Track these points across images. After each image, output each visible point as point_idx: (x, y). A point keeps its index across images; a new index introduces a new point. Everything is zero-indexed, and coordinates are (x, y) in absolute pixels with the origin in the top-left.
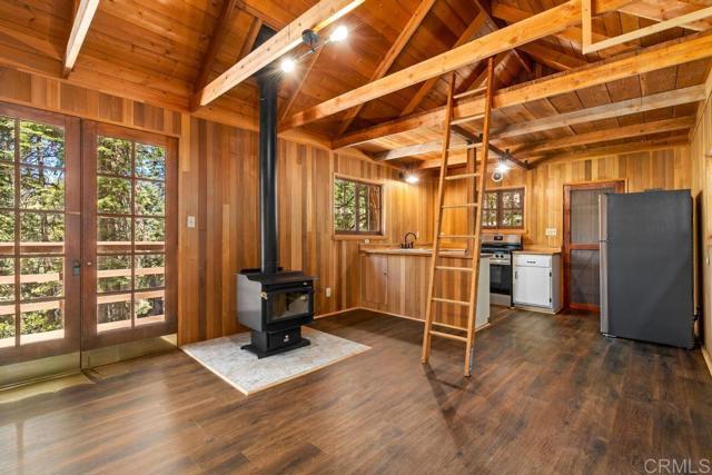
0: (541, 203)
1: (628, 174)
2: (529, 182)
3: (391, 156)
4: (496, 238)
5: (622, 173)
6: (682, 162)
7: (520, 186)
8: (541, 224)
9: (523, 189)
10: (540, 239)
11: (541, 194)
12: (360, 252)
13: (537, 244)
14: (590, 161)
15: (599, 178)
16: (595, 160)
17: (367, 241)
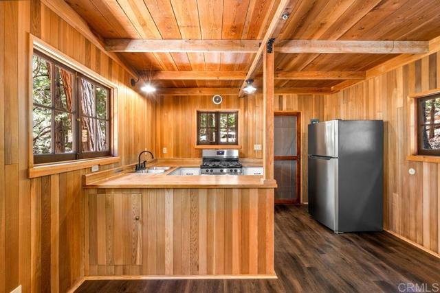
0: (250, 124)
1: (303, 109)
2: (242, 107)
3: (132, 48)
4: (218, 153)
5: (299, 107)
6: (328, 105)
7: (236, 110)
8: (251, 141)
9: (237, 112)
10: (250, 153)
11: (250, 118)
12: (85, 187)
13: (247, 157)
14: (282, 96)
15: (287, 109)
16: (285, 96)
17: (95, 169)
